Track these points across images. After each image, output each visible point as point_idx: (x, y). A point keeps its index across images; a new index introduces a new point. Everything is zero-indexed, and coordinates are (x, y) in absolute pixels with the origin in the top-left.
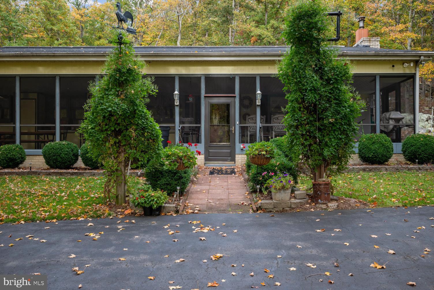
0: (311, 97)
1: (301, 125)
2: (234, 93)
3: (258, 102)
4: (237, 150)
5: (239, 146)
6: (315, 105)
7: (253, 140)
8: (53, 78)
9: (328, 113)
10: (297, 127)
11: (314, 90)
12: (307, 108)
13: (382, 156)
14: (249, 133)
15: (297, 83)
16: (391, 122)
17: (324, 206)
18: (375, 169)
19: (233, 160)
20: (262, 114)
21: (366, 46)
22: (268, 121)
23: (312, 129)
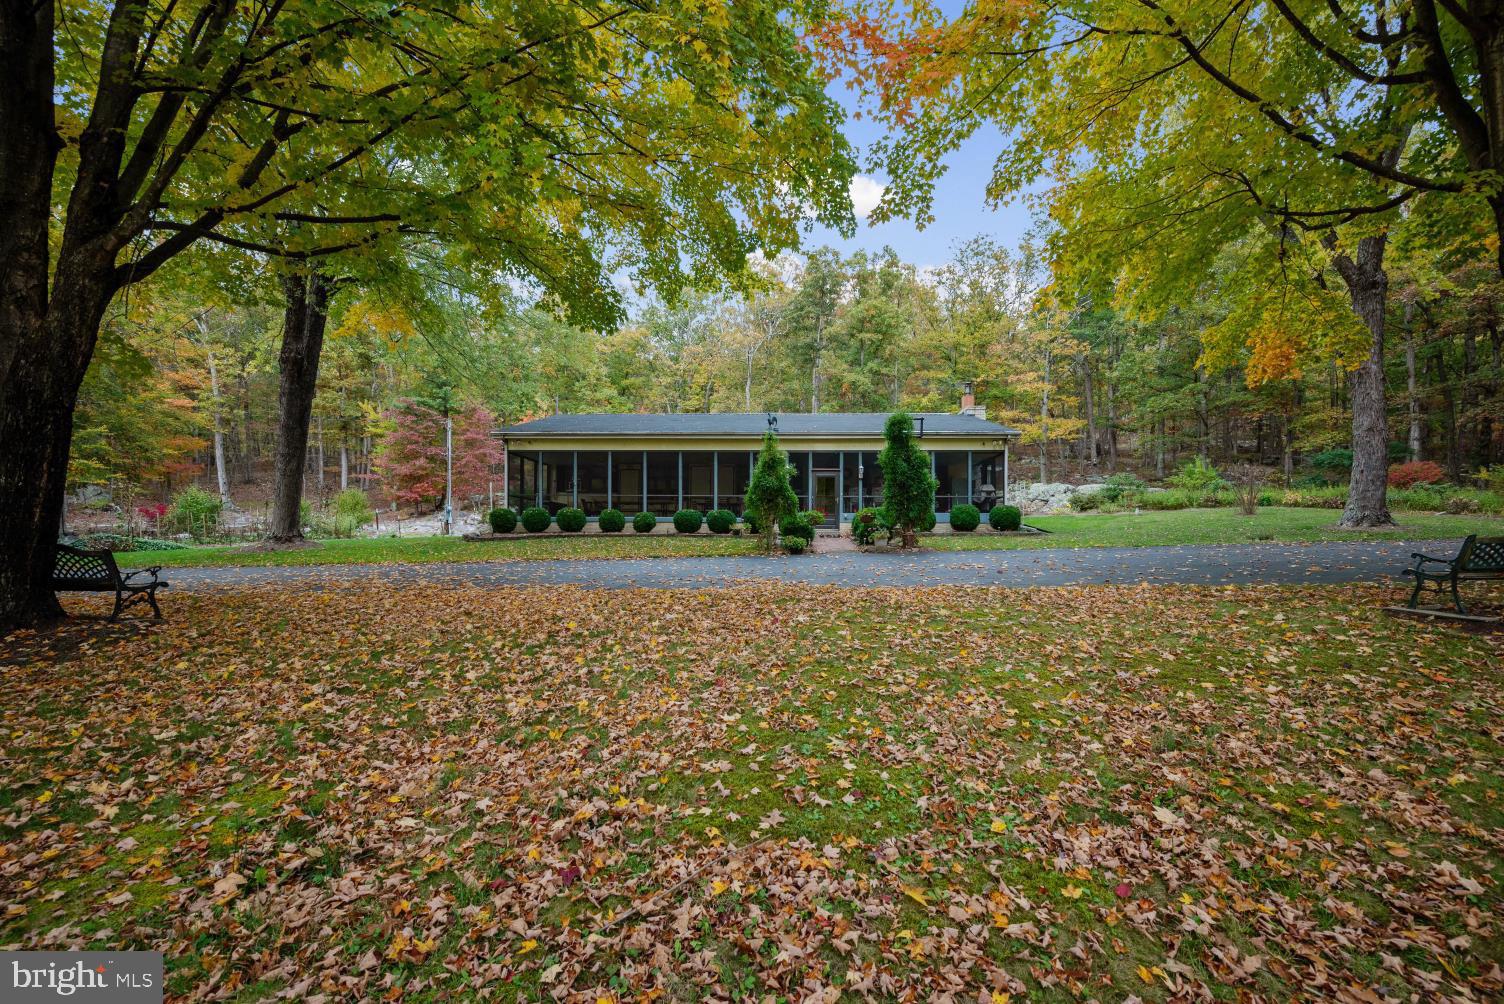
0: (901, 478)
1: (895, 496)
2: (839, 467)
3: (861, 476)
4: (841, 519)
5: (843, 515)
6: (904, 484)
7: (855, 508)
8: (676, 453)
9: (913, 489)
10: (892, 498)
11: (903, 474)
12: (898, 485)
13: (969, 523)
14: (851, 504)
15: (892, 469)
17: (909, 550)
18: (962, 535)
19: (838, 527)
20: (864, 487)
21: (971, 415)
22: (869, 493)
23: (902, 499)
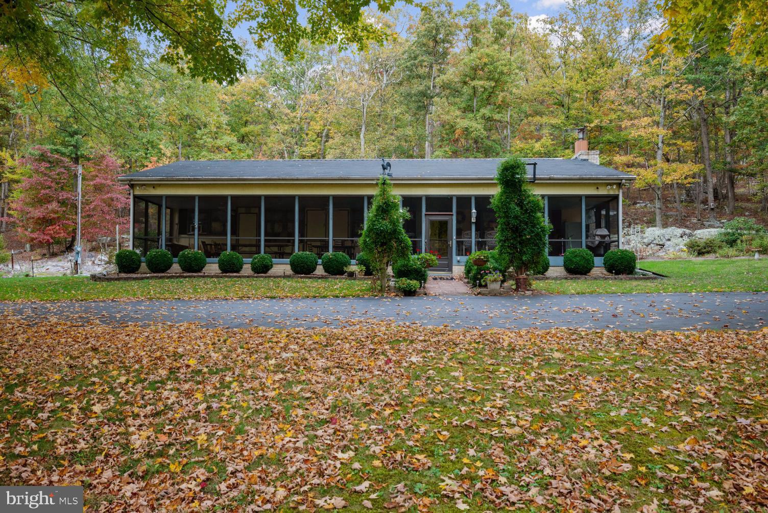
0: (514, 222)
1: (508, 240)
2: (452, 211)
3: (473, 220)
4: (454, 262)
5: (456, 258)
6: (517, 228)
7: (468, 251)
9: (526, 232)
10: (505, 241)
11: (516, 217)
12: (511, 229)
13: (583, 267)
14: (464, 247)
15: (505, 212)
16: (597, 238)
17: (523, 293)
18: (575, 278)
19: (451, 270)
20: (476, 230)
21: (585, 160)
22: (482, 236)
23: (515, 243)
